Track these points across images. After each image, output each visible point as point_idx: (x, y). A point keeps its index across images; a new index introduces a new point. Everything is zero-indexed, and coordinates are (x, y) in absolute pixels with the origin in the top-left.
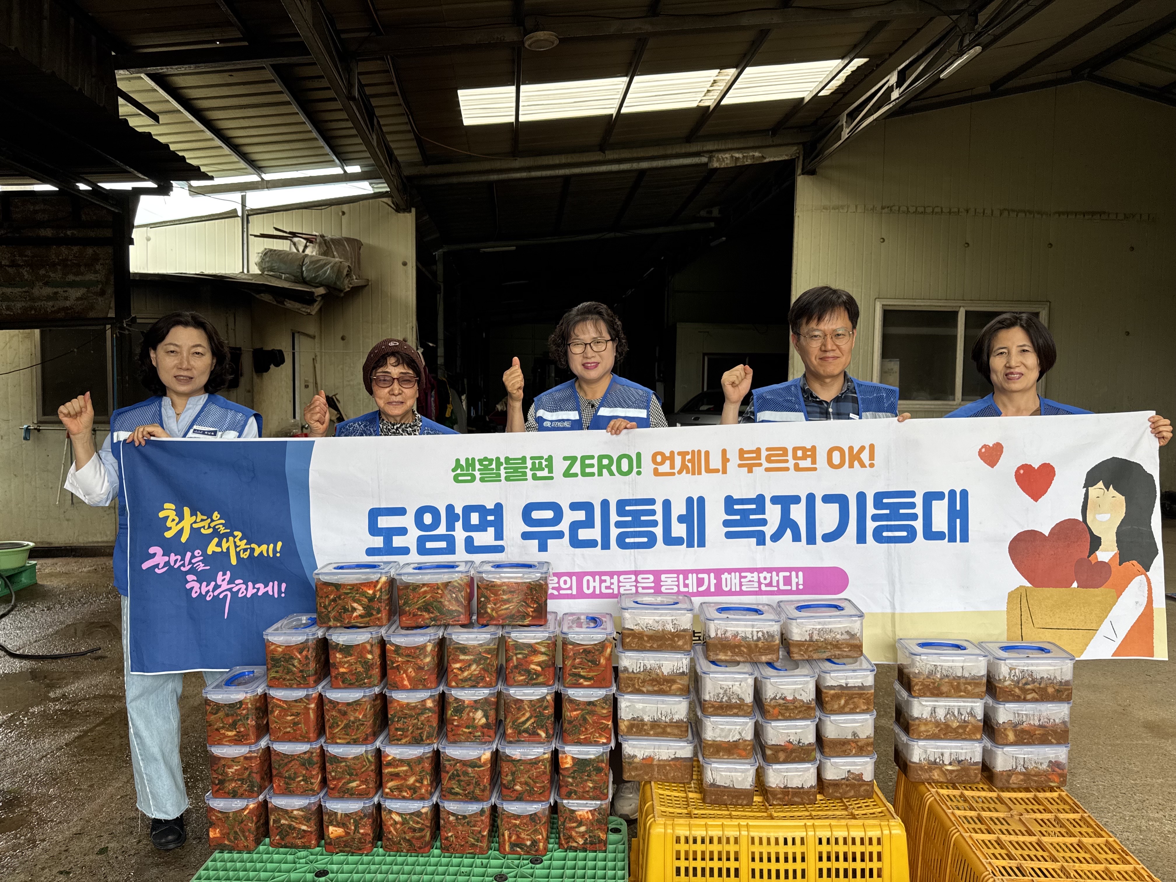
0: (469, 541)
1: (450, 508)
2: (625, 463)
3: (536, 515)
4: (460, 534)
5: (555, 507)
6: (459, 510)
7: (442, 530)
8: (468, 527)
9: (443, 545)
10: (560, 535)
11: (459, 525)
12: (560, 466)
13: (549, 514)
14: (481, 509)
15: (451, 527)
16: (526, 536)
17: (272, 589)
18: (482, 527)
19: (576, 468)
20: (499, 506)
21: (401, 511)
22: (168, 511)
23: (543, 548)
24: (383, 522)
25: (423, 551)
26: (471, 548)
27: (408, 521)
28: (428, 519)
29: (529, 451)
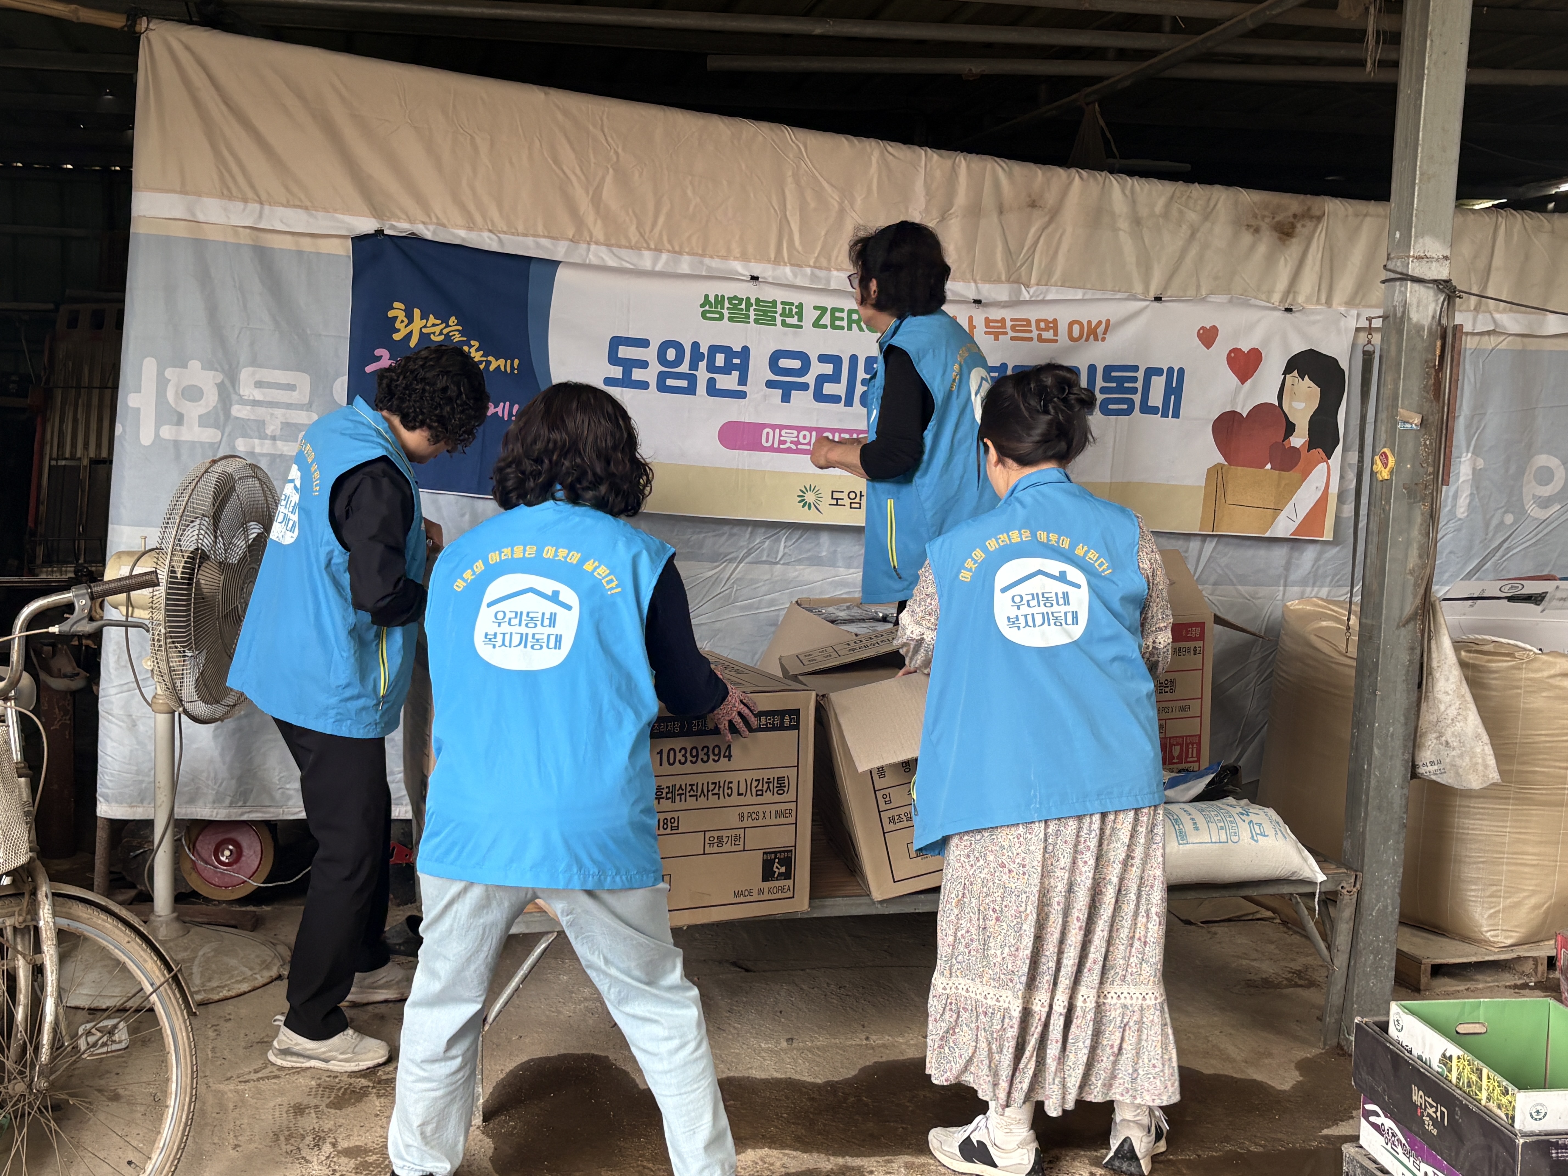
0: (711, 383)
1: (695, 346)
3: (784, 363)
4: (703, 374)
5: (803, 357)
6: (704, 349)
7: (684, 368)
8: (712, 368)
9: (684, 383)
10: (804, 387)
11: (703, 365)
12: (810, 315)
14: (727, 350)
15: (694, 366)
16: (770, 384)
17: (503, 410)
18: (726, 370)
19: (826, 320)
20: (746, 349)
21: (644, 343)
22: (398, 311)
23: (786, 398)
24: (624, 352)
25: (662, 388)
26: (712, 390)
27: (650, 354)
28: (671, 354)
29: (780, 295)
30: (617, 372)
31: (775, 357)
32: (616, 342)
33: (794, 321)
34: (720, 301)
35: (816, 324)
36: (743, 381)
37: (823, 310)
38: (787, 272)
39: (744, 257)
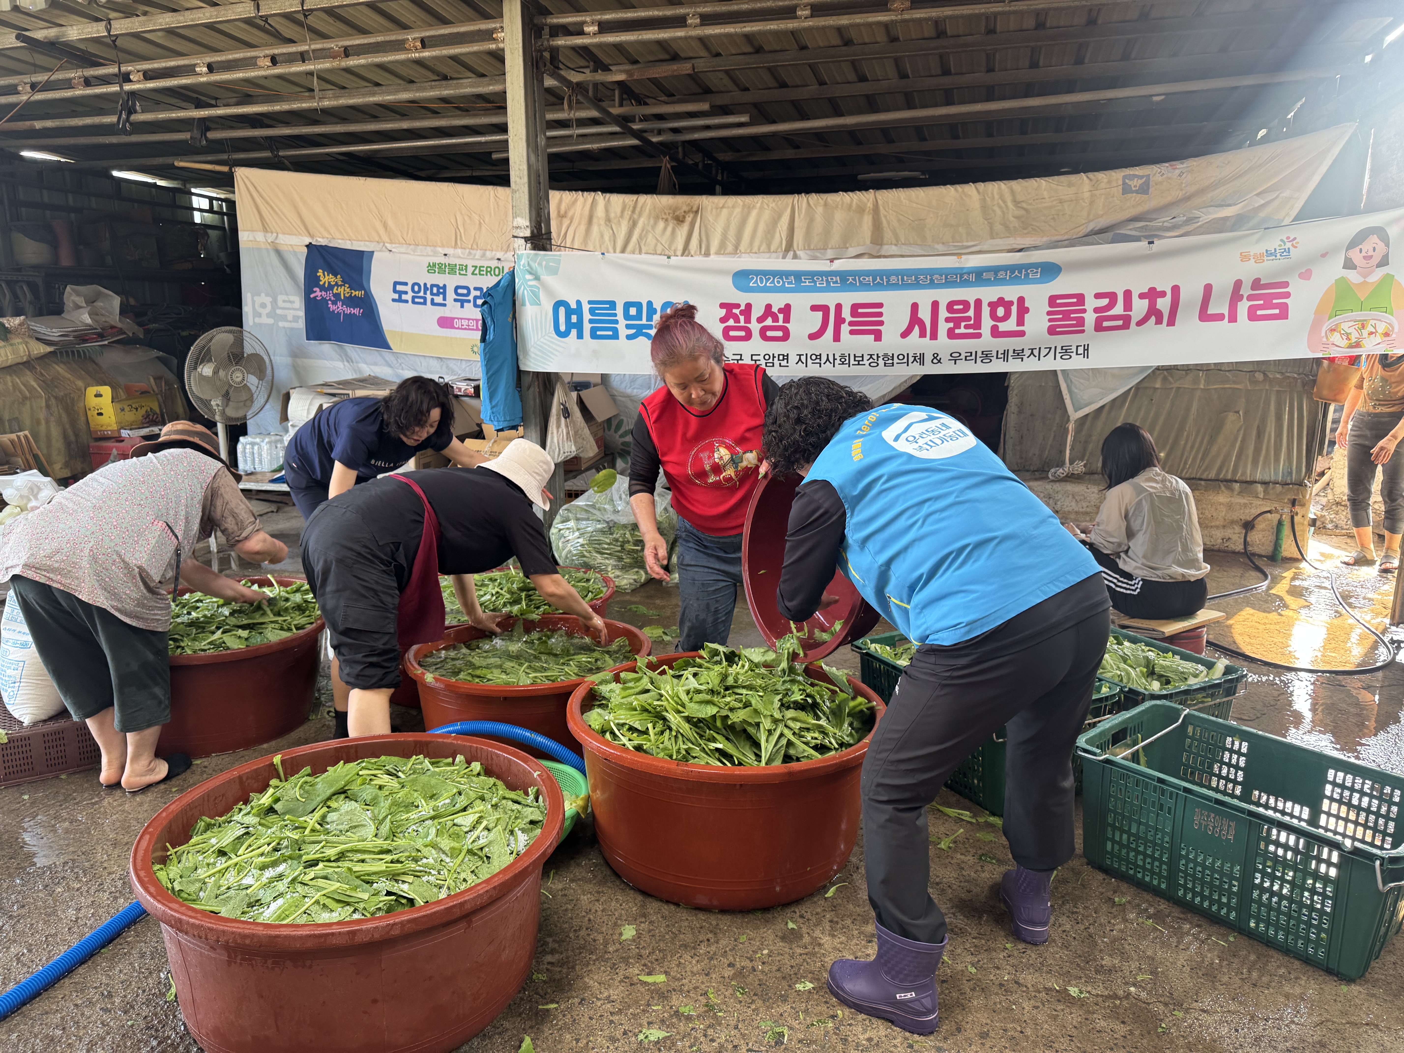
0: (432, 300)
1: (425, 284)
2: (497, 270)
3: (460, 291)
4: (429, 297)
5: (467, 288)
6: (429, 286)
7: (422, 294)
8: (432, 294)
9: (422, 300)
10: (469, 301)
11: (428, 292)
12: (470, 269)
13: (465, 291)
14: (437, 286)
15: (425, 293)
16: (455, 300)
17: (356, 311)
18: (438, 294)
19: (477, 272)
20: (445, 286)
21: (406, 284)
22: (320, 273)
23: (462, 306)
24: (399, 288)
25: (414, 302)
26: (433, 303)
27: (408, 289)
28: (416, 288)
29: (458, 262)
30: (396, 296)
31: (457, 288)
32: (396, 284)
33: (464, 272)
34: (434, 265)
35: (473, 274)
36: (444, 299)
37: (476, 267)
38: (459, 251)
39: (443, 246)
